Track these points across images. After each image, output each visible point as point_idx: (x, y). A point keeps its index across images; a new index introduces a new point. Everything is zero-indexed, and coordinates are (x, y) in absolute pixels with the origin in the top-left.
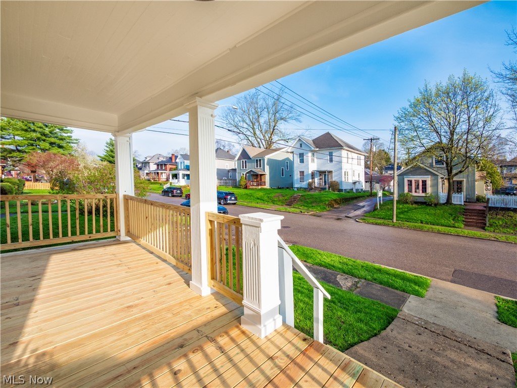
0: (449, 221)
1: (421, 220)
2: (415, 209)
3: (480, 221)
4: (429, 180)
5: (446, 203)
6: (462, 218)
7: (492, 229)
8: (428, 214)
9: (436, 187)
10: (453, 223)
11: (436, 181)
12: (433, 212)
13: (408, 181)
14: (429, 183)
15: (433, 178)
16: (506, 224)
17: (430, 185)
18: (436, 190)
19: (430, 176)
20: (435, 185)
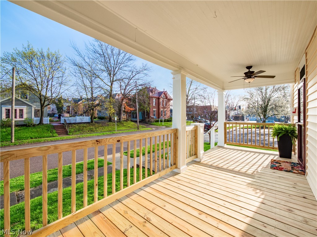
0: (49, 134)
1: (30, 137)
2: (19, 130)
3: (64, 131)
4: (25, 108)
5: (39, 124)
6: (54, 131)
7: (71, 134)
8: (33, 132)
9: (30, 114)
10: (52, 134)
11: (30, 110)
12: (35, 130)
13: (6, 109)
14: (25, 111)
15: (28, 108)
16: (75, 130)
17: (25, 113)
18: (30, 116)
19: (26, 107)
20: (29, 113)
